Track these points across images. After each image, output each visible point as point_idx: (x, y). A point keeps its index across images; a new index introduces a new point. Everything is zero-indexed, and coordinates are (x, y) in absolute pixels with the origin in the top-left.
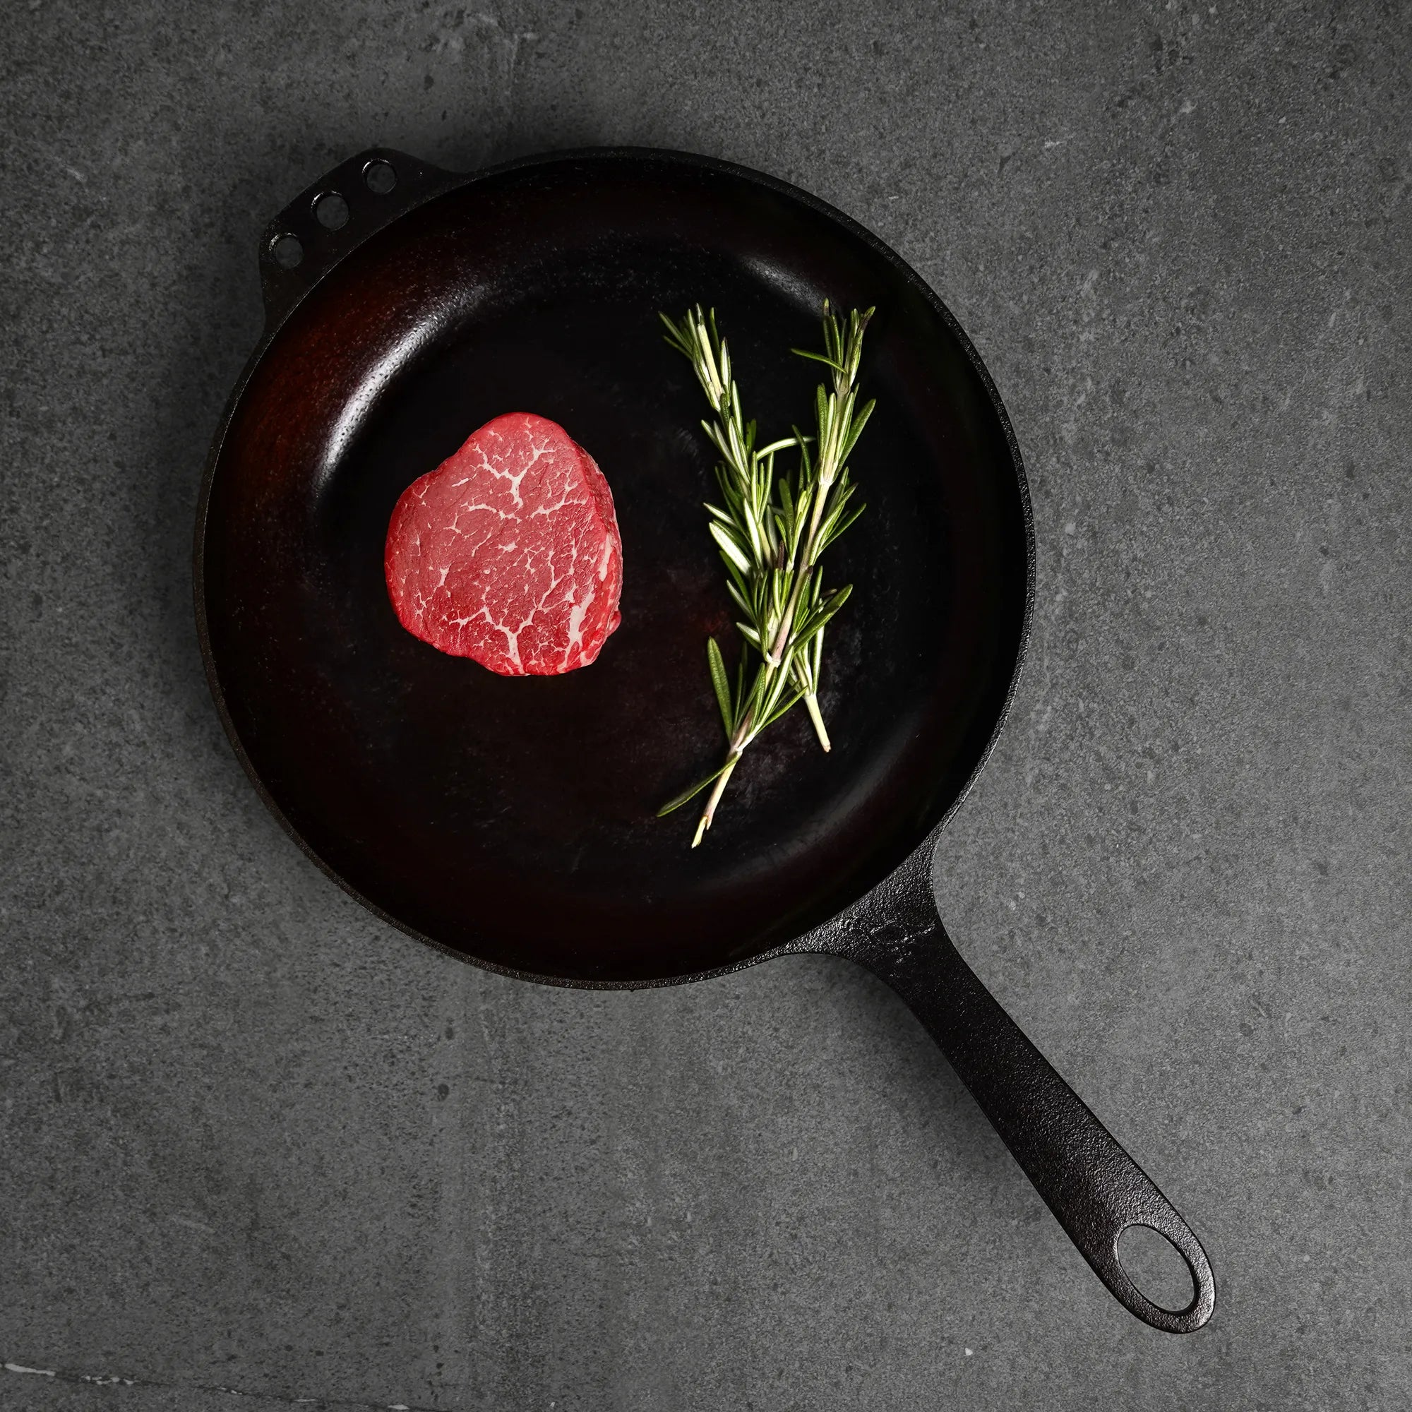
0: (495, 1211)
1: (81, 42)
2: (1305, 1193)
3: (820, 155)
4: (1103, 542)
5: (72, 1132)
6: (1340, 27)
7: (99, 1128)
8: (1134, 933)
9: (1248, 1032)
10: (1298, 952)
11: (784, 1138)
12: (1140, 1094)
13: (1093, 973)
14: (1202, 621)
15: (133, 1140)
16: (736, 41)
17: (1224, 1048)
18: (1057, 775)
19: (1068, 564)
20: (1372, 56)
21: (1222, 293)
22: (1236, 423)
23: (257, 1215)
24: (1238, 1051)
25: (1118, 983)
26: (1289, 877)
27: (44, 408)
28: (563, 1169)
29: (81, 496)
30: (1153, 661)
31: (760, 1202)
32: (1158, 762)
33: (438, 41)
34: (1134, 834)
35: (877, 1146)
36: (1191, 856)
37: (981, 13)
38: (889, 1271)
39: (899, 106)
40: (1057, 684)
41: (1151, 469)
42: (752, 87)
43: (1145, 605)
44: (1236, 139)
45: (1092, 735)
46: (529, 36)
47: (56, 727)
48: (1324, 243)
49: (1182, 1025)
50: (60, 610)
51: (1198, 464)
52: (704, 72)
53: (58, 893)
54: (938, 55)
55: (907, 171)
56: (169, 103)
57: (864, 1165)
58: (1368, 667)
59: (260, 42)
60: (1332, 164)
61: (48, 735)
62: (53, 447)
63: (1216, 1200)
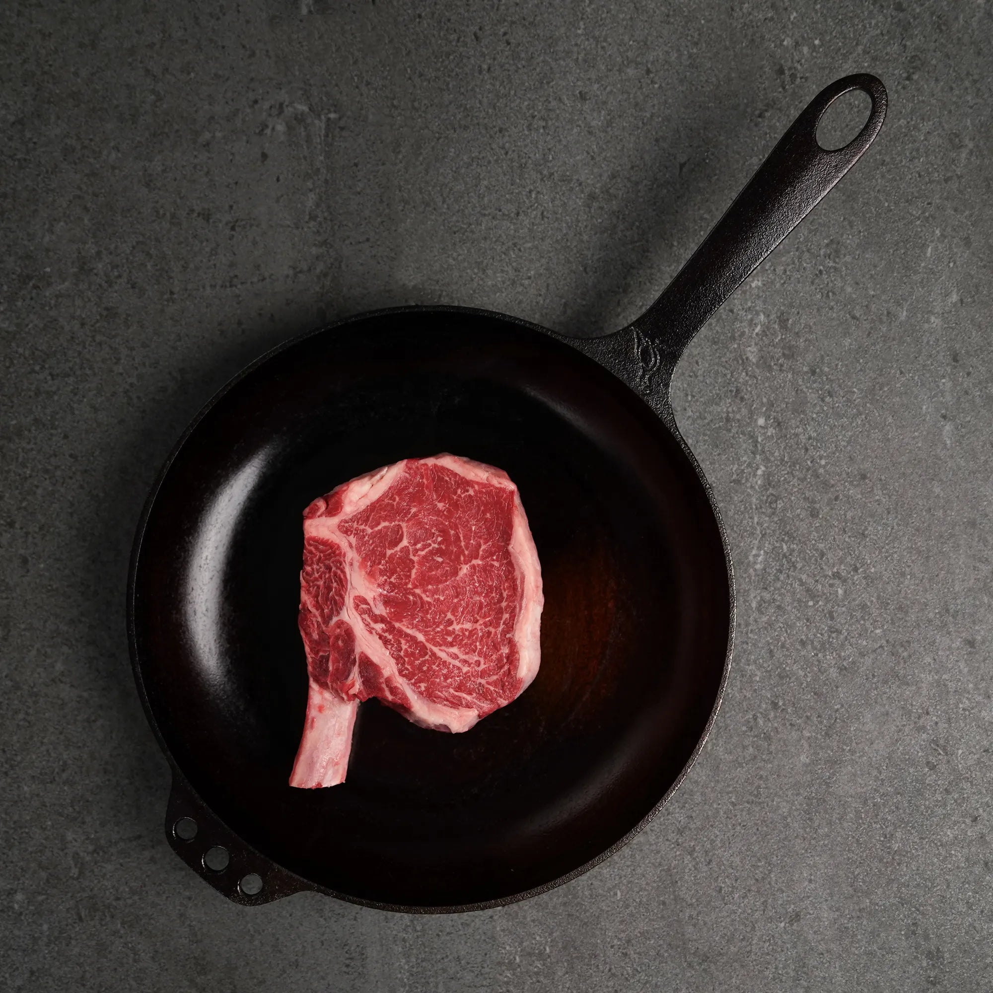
0: (407, 962)
1: (10, 157)
2: (988, 878)
3: (550, 176)
4: (786, 429)
5: (94, 943)
6: (908, 43)
7: (113, 937)
8: (842, 706)
9: (933, 768)
10: (961, 706)
11: (609, 884)
12: (860, 821)
13: (817, 738)
14: (864, 477)
15: (139, 943)
16: (480, 102)
17: (917, 781)
18: (774, 599)
19: (763, 448)
20: (934, 62)
21: (848, 241)
22: (870, 333)
23: (235, 986)
24: (927, 782)
25: (835, 744)
26: (948, 653)
27: (14, 422)
28: (453, 926)
29: (47, 482)
30: (832, 509)
31: (598, 933)
33: (267, 126)
35: (677, 882)
36: (876, 646)
37: (653, 63)
38: (696, 971)
39: (602, 135)
40: (765, 534)
41: (813, 372)
42: (495, 134)
43: (821, 471)
44: (845, 131)
45: (795, 567)
46: (332, 116)
47: (49, 650)
48: (916, 198)
49: (884, 768)
50: (42, 566)
51: (846, 365)
52: (460, 127)
53: (63, 771)
54: (625, 96)
55: (614, 181)
56: (78, 193)
57: (669, 897)
58: (985, 496)
59: (139, 142)
60: (915, 141)
61: (43, 657)
62: (23, 449)
63: (925, 891)
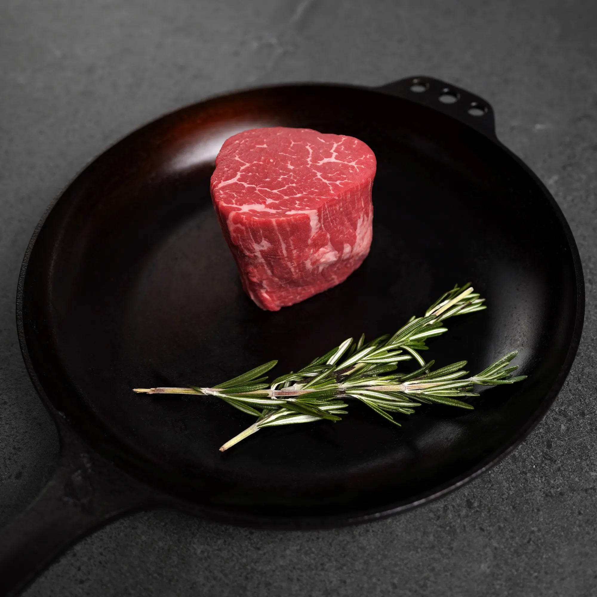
32: (570, 420)
34: (547, 462)
